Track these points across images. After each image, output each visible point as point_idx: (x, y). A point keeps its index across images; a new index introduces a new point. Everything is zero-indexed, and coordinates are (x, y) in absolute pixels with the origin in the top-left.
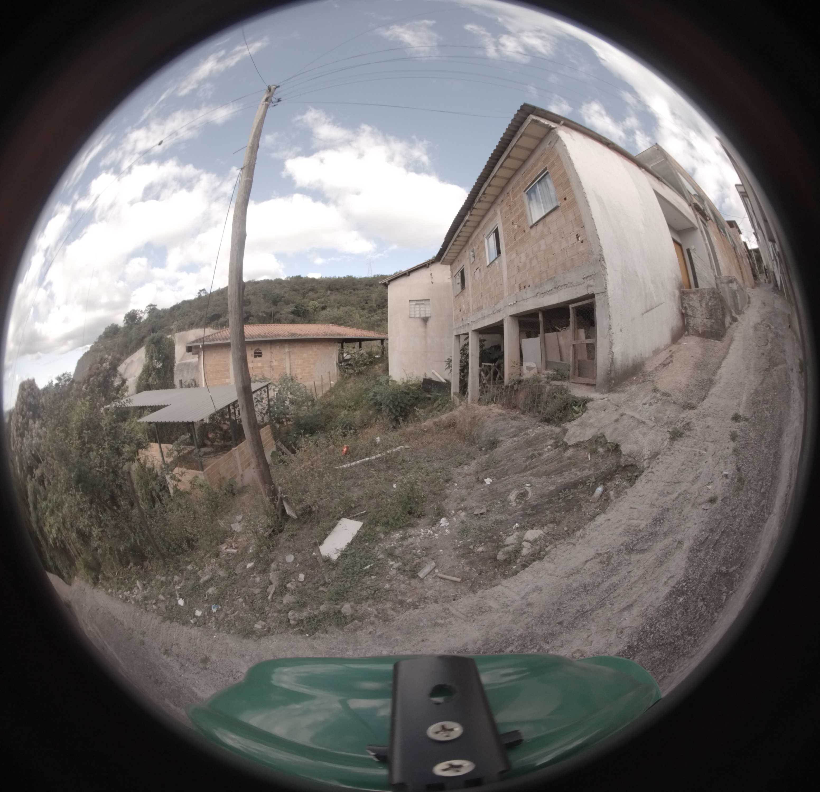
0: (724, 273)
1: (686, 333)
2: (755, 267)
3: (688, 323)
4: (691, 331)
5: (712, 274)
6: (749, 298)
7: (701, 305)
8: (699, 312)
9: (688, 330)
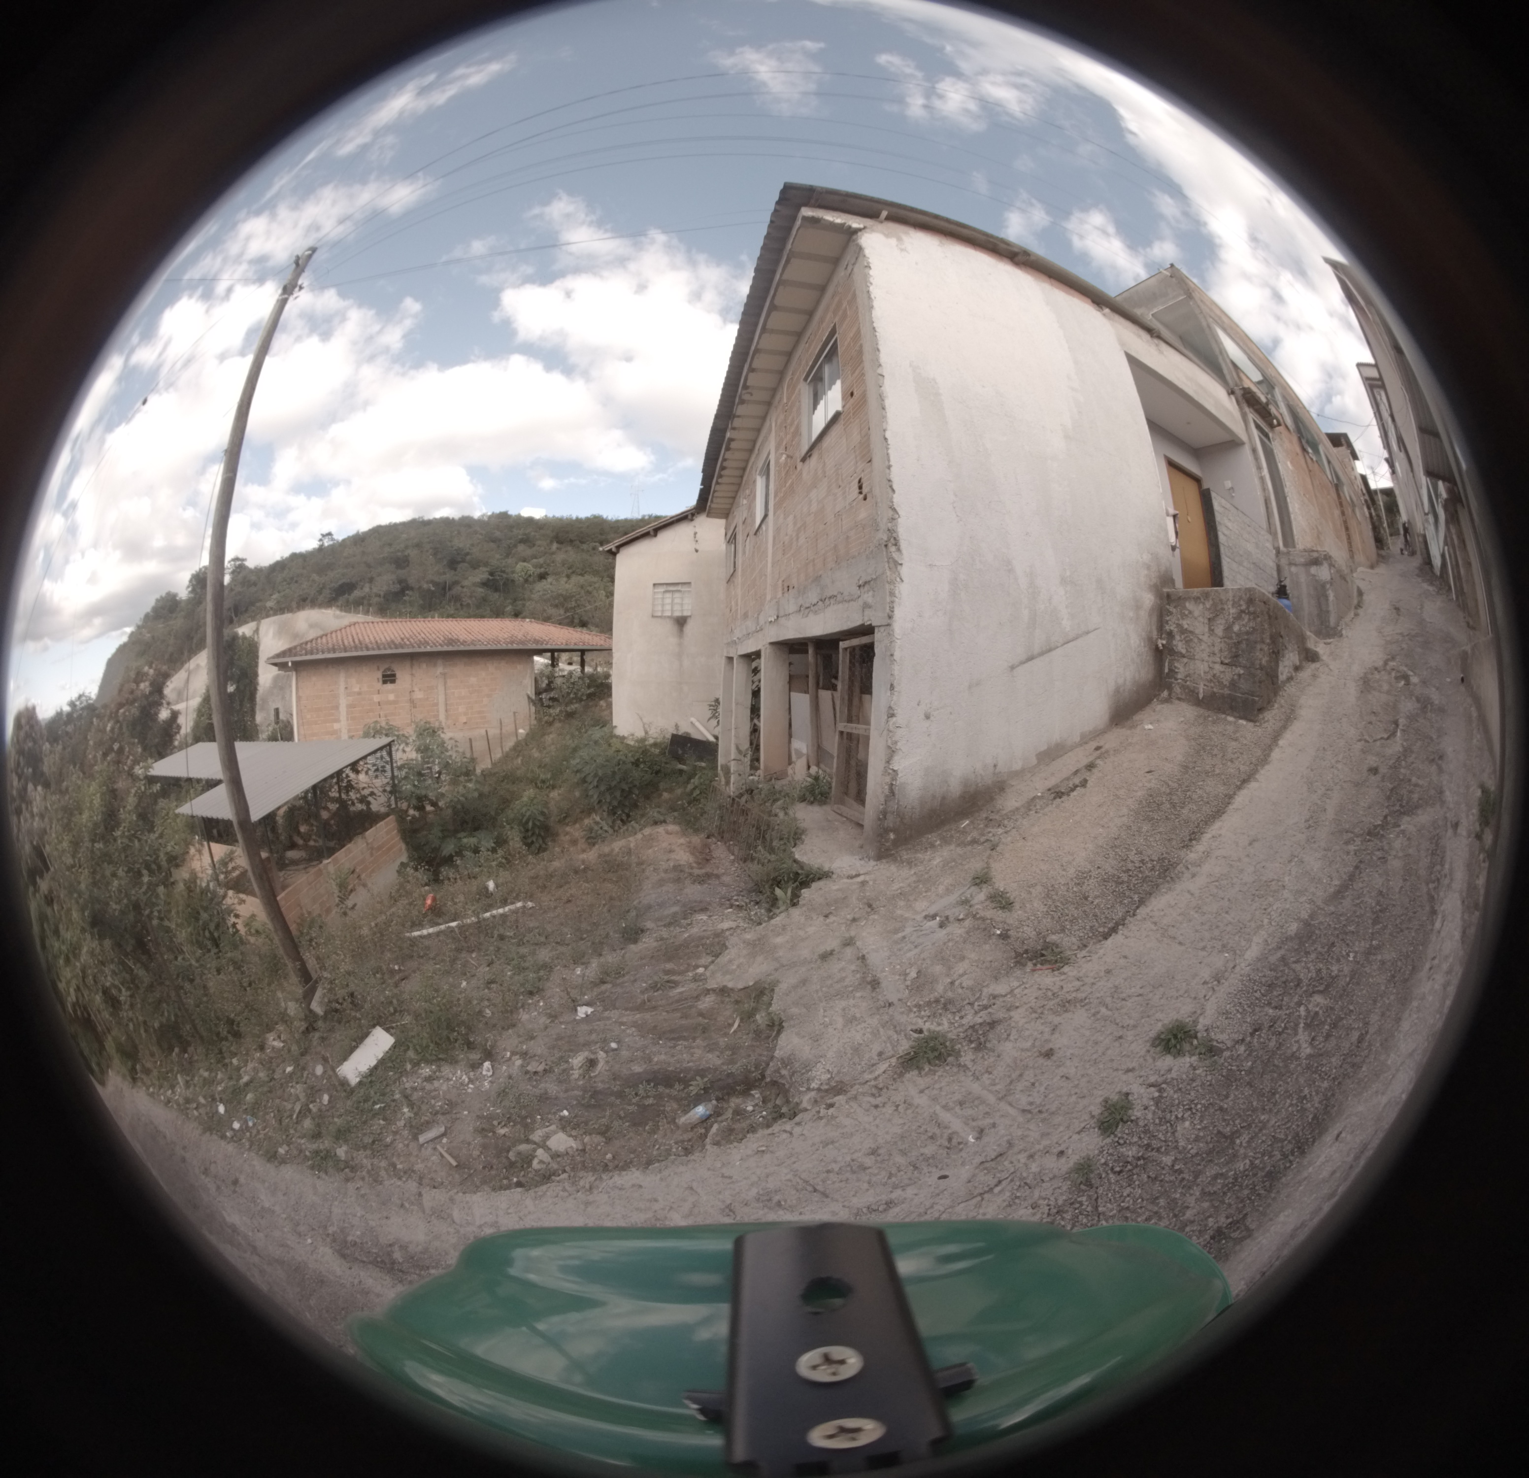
0: (1303, 539)
1: (1165, 694)
2: (1381, 523)
3: (1172, 672)
4: (1177, 690)
5: (1269, 545)
6: (1360, 593)
7: (1211, 631)
8: (1203, 646)
9: (1170, 688)
